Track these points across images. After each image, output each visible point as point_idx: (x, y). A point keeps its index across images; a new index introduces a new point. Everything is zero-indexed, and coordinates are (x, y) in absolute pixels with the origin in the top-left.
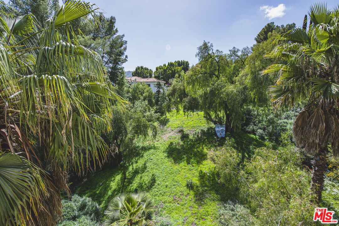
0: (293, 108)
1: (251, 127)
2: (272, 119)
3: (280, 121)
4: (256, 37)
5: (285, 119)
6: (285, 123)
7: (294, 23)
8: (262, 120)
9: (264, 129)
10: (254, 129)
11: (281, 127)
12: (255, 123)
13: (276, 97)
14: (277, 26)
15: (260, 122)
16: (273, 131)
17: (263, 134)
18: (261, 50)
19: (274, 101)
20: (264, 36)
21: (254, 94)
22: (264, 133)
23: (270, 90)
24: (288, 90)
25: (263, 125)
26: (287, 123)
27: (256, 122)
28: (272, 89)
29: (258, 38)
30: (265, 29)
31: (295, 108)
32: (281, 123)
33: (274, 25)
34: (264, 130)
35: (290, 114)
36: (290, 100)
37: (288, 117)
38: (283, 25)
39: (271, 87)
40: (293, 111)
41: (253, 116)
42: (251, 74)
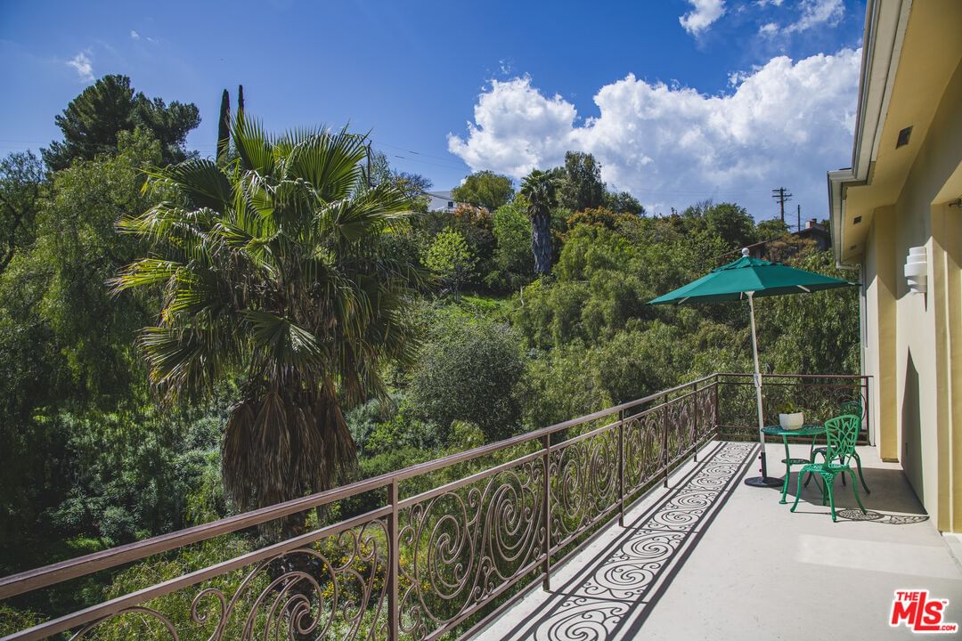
0: (216, 403)
1: (77, 505)
2: (153, 454)
3: (181, 457)
4: (63, 115)
5: (196, 446)
6: (195, 462)
7: (193, 105)
8: (120, 467)
9: (127, 502)
10: (88, 510)
11: (186, 480)
12: (92, 486)
13: (167, 367)
14: (141, 96)
15: (107, 477)
16: (161, 502)
17: (125, 523)
18: (100, 187)
19: (162, 381)
20: (92, 118)
21: (80, 359)
22: (130, 519)
23: (149, 343)
24: (195, 345)
25: (124, 485)
26: (201, 460)
27: (92, 479)
28: (152, 338)
29: (71, 120)
30: (97, 91)
31: (220, 404)
32: (185, 464)
33: (131, 87)
34: (129, 509)
35: (209, 427)
36: (205, 374)
37: (202, 440)
38: (160, 100)
39: (148, 333)
40: (215, 414)
41: (76, 458)
42: (64, 274)
